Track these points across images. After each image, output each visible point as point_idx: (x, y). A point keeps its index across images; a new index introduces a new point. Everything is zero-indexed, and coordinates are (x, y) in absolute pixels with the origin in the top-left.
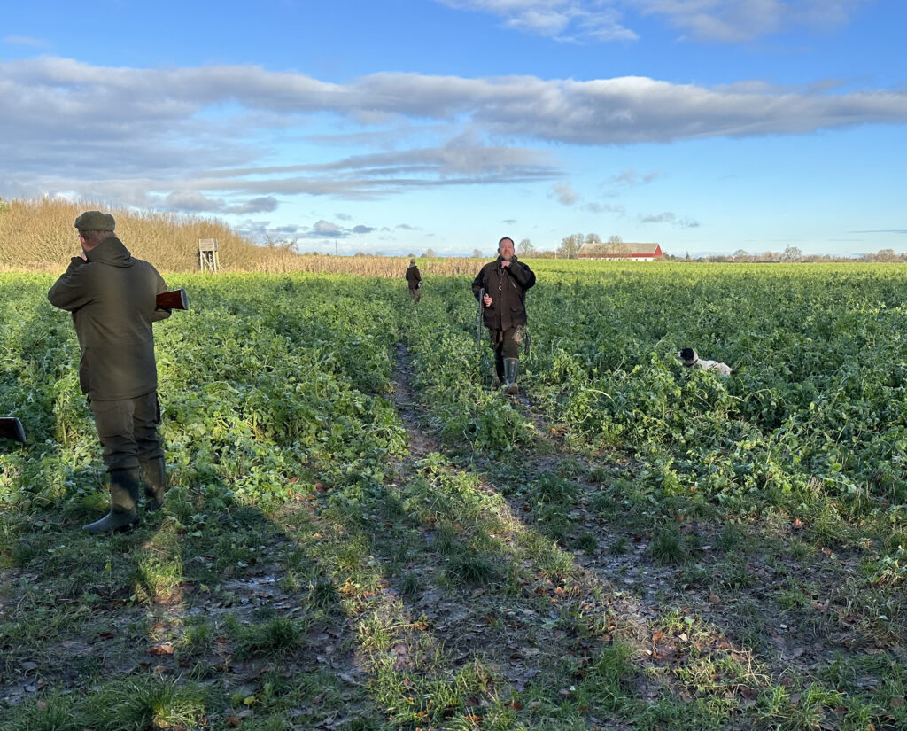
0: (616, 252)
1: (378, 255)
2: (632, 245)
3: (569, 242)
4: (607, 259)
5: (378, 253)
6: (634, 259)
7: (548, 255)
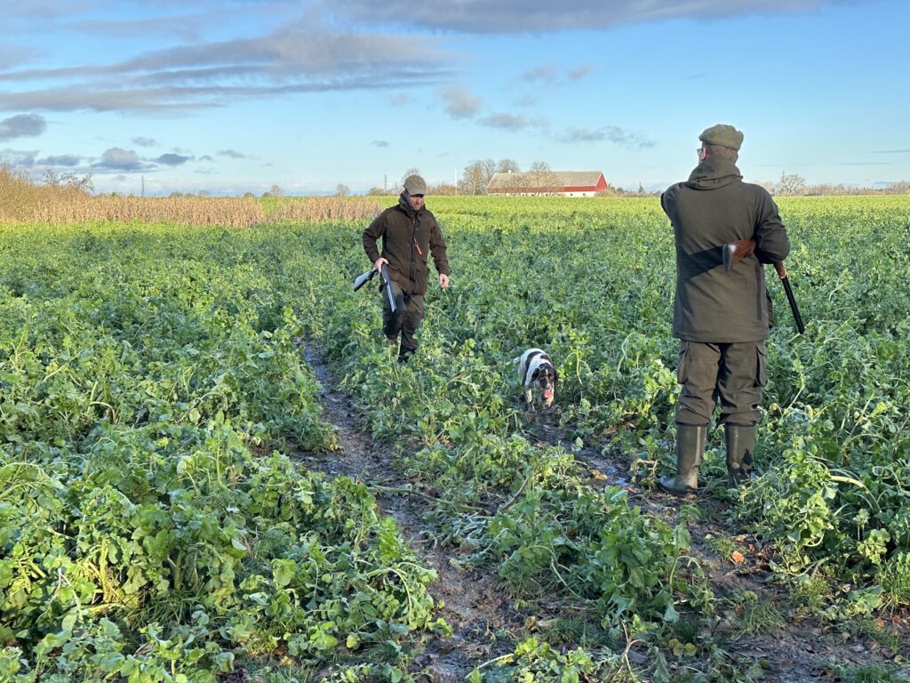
0: (541, 184)
1: (203, 195)
2: (564, 174)
3: (475, 171)
4: (530, 194)
5: (201, 192)
6: (568, 194)
7: (445, 190)
